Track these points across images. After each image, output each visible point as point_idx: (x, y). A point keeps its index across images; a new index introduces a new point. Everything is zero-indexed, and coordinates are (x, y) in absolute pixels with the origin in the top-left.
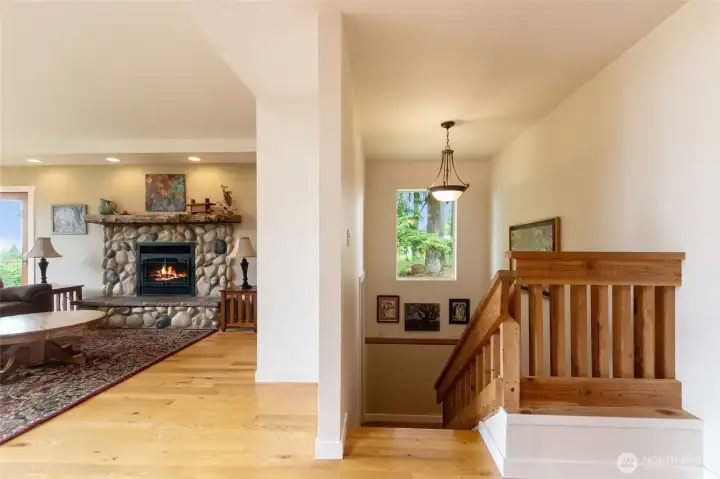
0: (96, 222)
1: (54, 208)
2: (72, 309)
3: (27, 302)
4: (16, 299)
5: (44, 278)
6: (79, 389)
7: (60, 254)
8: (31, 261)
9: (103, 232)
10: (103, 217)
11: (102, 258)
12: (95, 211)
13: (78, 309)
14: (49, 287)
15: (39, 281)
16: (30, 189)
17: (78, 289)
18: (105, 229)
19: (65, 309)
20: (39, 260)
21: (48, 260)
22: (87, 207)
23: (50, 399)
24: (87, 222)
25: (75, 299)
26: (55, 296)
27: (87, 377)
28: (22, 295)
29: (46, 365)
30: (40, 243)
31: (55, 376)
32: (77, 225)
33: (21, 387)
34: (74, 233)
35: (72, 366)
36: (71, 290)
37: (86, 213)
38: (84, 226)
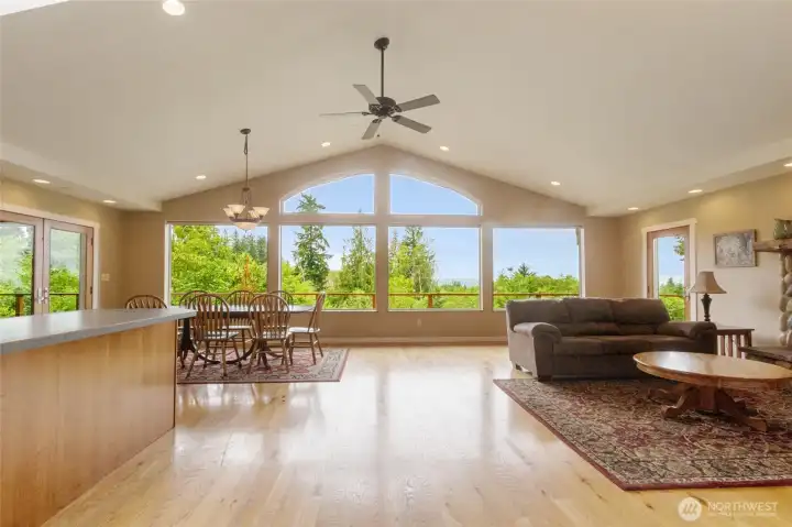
0: (770, 250)
1: (717, 239)
2: (740, 356)
3: (692, 339)
4: (681, 334)
5: (707, 316)
6: (761, 464)
7: (724, 289)
8: (693, 296)
9: (780, 262)
10: (780, 242)
11: (779, 296)
12: (768, 235)
13: (747, 357)
14: (713, 326)
15: (702, 319)
16: (692, 222)
17: (747, 333)
18: (783, 259)
19: (731, 355)
20: (701, 296)
21: (711, 296)
22: (756, 232)
23: (726, 460)
24: (756, 251)
25: (743, 345)
26: (719, 337)
27: (772, 452)
28: (688, 331)
29: (717, 416)
30: (704, 277)
31: (728, 434)
32: (744, 256)
33: (693, 431)
34: (741, 265)
35: (748, 429)
36: (738, 332)
37: (756, 239)
38: (752, 257)
